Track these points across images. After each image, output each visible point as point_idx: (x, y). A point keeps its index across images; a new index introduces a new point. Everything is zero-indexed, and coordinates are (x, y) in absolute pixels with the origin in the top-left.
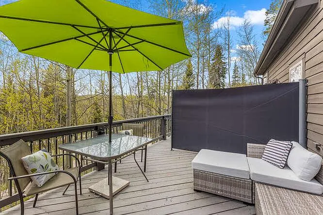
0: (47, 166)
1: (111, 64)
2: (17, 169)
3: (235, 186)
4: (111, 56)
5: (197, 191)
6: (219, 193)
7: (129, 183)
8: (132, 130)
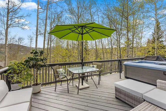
0: (62, 74)
1: (82, 39)
2: (55, 73)
3: (134, 100)
4: (82, 36)
5: (117, 98)
6: (126, 102)
7: (89, 86)
8: (96, 65)
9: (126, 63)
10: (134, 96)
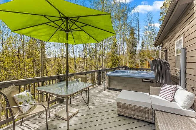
0: (29, 100)
1: (67, 39)
3: (143, 112)
4: (67, 34)
5: (119, 115)
6: (133, 116)
7: (78, 111)
8: (80, 79)
9: (109, 73)
10: (142, 108)
